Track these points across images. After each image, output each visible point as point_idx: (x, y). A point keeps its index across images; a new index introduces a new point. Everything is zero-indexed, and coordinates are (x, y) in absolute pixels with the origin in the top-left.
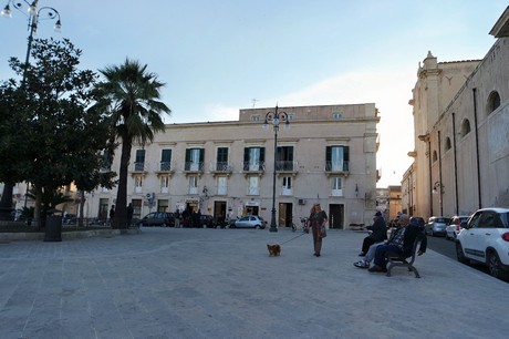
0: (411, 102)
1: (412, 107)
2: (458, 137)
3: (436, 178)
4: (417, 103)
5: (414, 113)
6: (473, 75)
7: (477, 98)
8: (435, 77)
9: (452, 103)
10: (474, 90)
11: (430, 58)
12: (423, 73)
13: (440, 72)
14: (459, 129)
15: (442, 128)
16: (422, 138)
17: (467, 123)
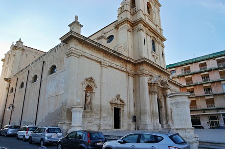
0: (3, 60)
1: (3, 62)
2: (29, 83)
3: (10, 102)
4: (6, 61)
5: (3, 66)
6: (44, 55)
7: (44, 67)
8: (20, 52)
9: (29, 66)
10: (44, 62)
11: (20, 42)
12: (14, 47)
13: (23, 50)
14: (31, 79)
15: (20, 77)
16: (6, 79)
17: (36, 77)
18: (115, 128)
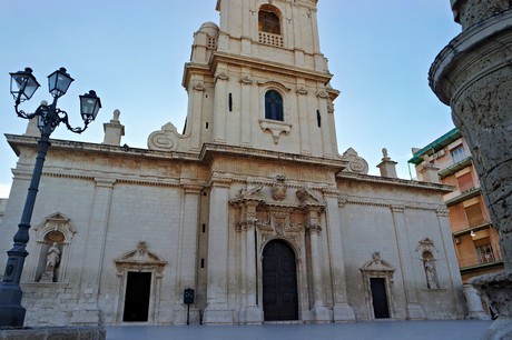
18: (125, 320)
